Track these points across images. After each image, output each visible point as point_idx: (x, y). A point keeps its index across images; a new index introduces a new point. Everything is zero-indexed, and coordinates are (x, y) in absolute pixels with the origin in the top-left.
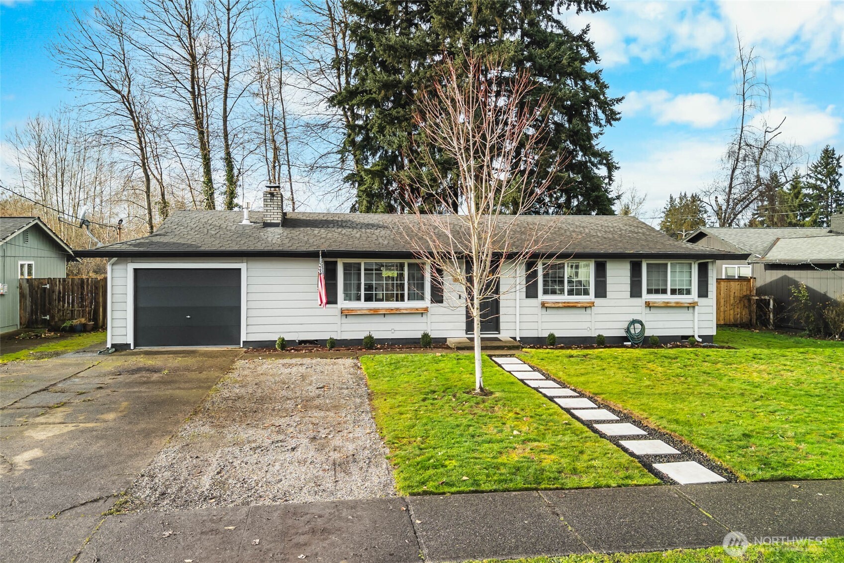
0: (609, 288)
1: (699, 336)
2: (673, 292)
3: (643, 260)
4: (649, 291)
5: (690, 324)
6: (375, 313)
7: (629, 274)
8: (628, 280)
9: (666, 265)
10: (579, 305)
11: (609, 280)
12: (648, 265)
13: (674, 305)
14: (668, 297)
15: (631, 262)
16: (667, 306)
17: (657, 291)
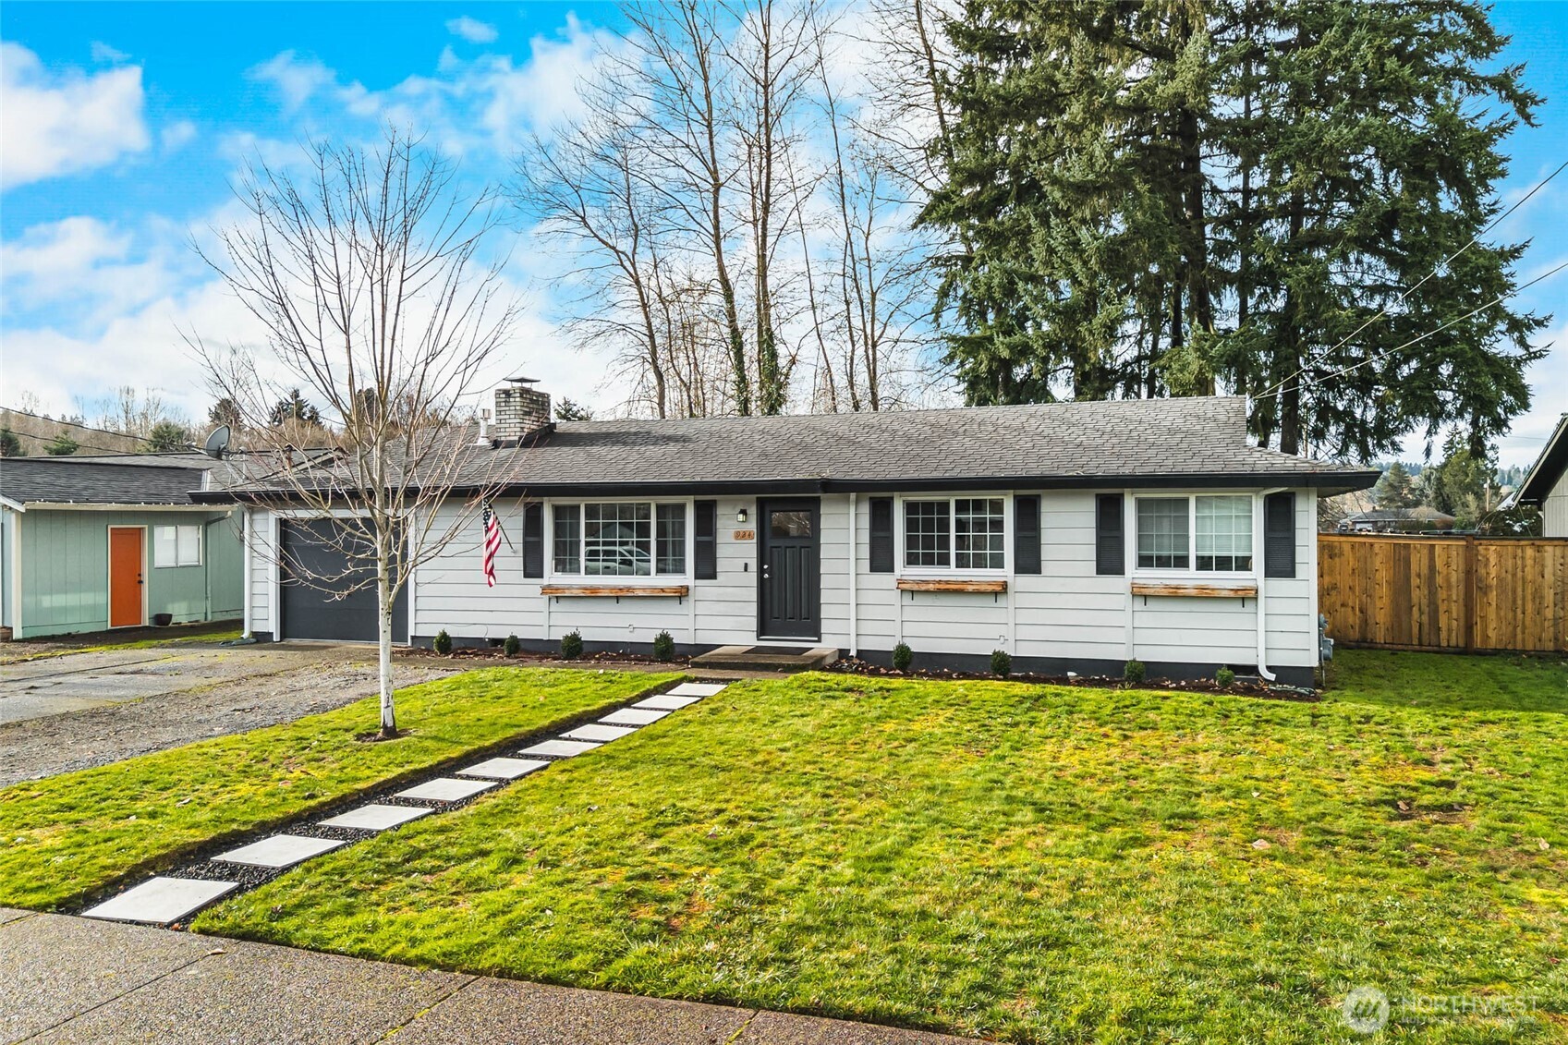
0: (1046, 553)
1: (1270, 669)
2: (1204, 563)
3: (1127, 491)
4: (1144, 561)
5: (1246, 639)
6: (592, 595)
7: (1094, 524)
8: (1090, 536)
9: (1186, 500)
10: (970, 588)
11: (1047, 536)
12: (1141, 504)
13: (1194, 592)
14: (1190, 577)
15: (1097, 495)
16: (1175, 595)
17: (1163, 562)
